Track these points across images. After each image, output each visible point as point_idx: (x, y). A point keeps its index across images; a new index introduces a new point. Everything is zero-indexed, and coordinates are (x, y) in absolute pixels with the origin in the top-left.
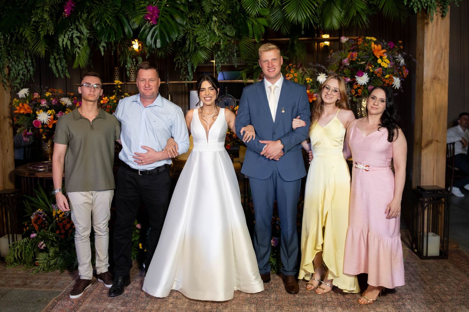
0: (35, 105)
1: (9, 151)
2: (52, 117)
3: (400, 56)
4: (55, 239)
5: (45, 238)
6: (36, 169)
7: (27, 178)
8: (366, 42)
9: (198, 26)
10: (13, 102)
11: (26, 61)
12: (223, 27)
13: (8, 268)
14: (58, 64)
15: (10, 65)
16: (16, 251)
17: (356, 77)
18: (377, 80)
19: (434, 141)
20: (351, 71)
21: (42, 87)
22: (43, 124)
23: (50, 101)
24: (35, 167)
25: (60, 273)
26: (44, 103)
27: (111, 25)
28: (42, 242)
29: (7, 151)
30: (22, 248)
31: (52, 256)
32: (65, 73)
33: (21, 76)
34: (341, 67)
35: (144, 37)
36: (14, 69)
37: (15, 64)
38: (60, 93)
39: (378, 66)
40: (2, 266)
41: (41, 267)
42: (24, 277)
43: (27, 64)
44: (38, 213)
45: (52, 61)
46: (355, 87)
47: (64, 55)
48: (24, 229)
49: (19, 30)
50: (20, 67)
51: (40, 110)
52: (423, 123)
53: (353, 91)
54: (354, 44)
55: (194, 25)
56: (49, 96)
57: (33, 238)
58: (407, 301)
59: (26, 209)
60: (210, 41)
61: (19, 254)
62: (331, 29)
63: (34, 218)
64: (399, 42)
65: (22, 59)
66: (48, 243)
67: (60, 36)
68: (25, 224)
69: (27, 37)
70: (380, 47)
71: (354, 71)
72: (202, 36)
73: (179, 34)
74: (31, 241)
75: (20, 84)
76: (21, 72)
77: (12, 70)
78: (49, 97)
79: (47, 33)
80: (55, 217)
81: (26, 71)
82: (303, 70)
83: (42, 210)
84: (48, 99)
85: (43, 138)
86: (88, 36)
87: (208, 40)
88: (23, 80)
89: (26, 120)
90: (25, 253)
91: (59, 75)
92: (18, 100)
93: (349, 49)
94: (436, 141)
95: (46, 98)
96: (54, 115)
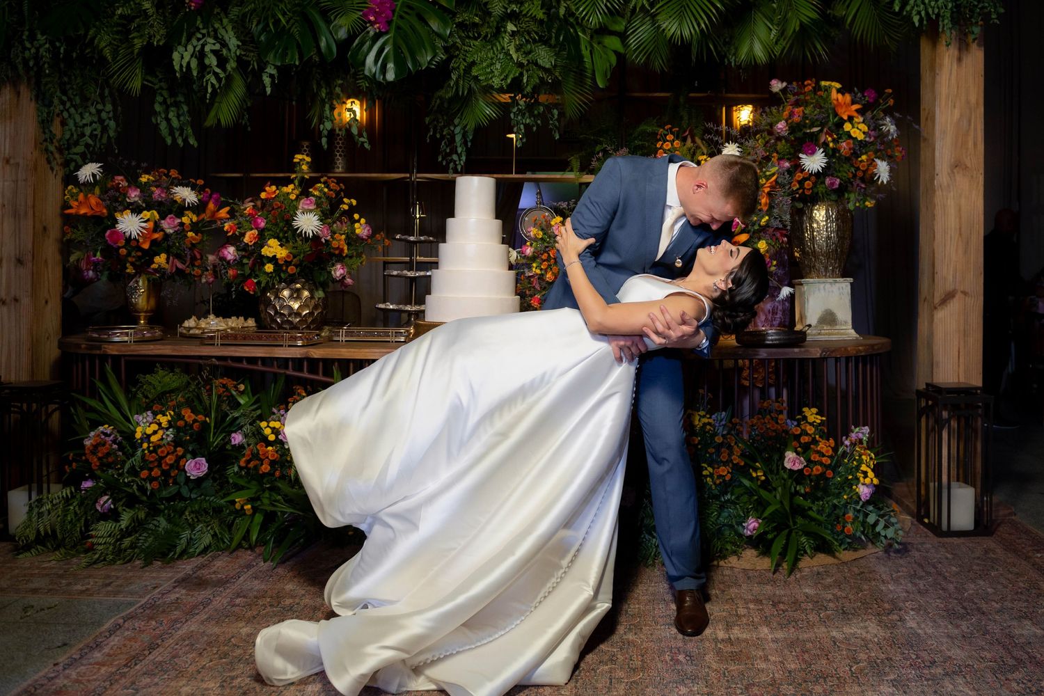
0: (115, 200)
2: (150, 225)
3: (888, 119)
7: (83, 356)
11: (100, 107)
14: (171, 115)
15: (66, 115)
17: (801, 155)
18: (844, 165)
19: (959, 294)
20: (792, 146)
21: (134, 163)
22: (129, 240)
23: (149, 192)
24: (105, 333)
26: (134, 196)
27: (290, 28)
32: (186, 136)
33: (87, 139)
34: (770, 140)
35: (360, 57)
36: (71, 123)
37: (77, 113)
38: (173, 176)
39: (845, 137)
43: (104, 115)
45: (158, 107)
46: (799, 176)
50: (87, 120)
51: (125, 209)
52: (936, 255)
53: (793, 185)
56: (148, 182)
58: (909, 613)
59: (76, 423)
62: (751, 62)
64: (886, 91)
65: (92, 102)
67: (177, 48)
70: (848, 98)
71: (798, 146)
73: (435, 54)
75: (83, 154)
76: (88, 131)
77: (67, 124)
78: (148, 185)
79: (149, 42)
80: (140, 441)
81: (99, 130)
83: (112, 427)
84: (144, 188)
85: (130, 270)
86: (238, 54)
88: (91, 149)
91: (174, 139)
92: (77, 188)
94: (962, 292)
95: (139, 185)
96: (156, 223)
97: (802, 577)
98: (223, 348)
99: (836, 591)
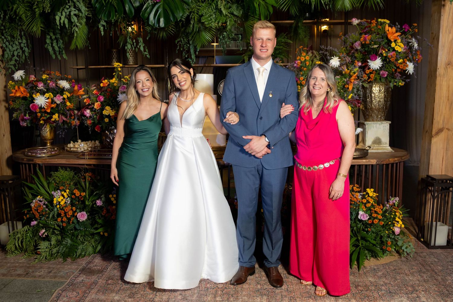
0: (32, 88)
1: (5, 136)
2: (49, 100)
3: (414, 39)
4: (56, 227)
5: (46, 226)
6: (34, 154)
7: (25, 164)
8: (379, 25)
9: (203, 5)
10: (8, 84)
11: (20, 41)
12: (230, 6)
13: (8, 257)
14: (55, 44)
15: (4, 46)
16: (17, 239)
17: (369, 61)
18: (390, 65)
19: (445, 129)
20: (363, 55)
21: (38, 69)
22: (41, 108)
23: (47, 84)
24: (34, 153)
25: (63, 262)
26: (41, 86)
27: (112, 1)
28: (44, 231)
29: (4, 135)
30: (23, 236)
31: (54, 245)
32: (62, 54)
33: (16, 58)
34: (351, 51)
35: (146, 15)
36: (8, 50)
37: (9, 45)
38: (58, 75)
39: (391, 50)
40: (2, 254)
41: (43, 255)
42: (26, 266)
43: (22, 45)
44: (38, 200)
45: (48, 41)
46: (368, 71)
47: (61, 34)
48: (24, 217)
49: (13, 8)
50: (15, 48)
51: (37, 93)
52: (435, 110)
53: (365, 76)
54: (366, 26)
55: (199, 3)
56: (46, 78)
57: (33, 226)
58: (421, 293)
59: (25, 195)
60: (215, 21)
61: (20, 242)
62: (343, 10)
63: (34, 206)
64: (414, 24)
65: (16, 39)
66: (50, 231)
67: (57, 13)
68: (25, 212)
69: (22, 15)
70: (394, 29)
71: (366, 55)
72: (207, 16)
73: (184, 12)
74: (32, 229)
75: (15, 66)
76: (16, 53)
77: (6, 50)
78: (46, 80)
79: (43, 11)
80: (55, 204)
81: (21, 52)
82: (312, 53)
83: (42, 197)
84: (45, 82)
85: (41, 122)
86: (86, 14)
87: (213, 20)
88: (18, 62)
89: (22, 103)
90: (26, 241)
91: (56, 56)
92: (14, 83)
93: (360, 32)
94: (447, 129)
95: (43, 81)
96: (52, 99)
97: (367, 271)
98: (89, 160)
99: (384, 280)
